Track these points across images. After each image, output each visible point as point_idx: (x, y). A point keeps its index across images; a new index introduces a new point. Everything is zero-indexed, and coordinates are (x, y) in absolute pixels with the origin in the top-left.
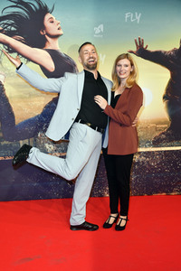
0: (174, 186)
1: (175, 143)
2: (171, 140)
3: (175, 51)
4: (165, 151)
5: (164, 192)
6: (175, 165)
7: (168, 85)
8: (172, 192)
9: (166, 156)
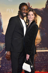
0: (43, 68)
1: (43, 48)
2: (41, 47)
3: (43, 9)
4: (39, 52)
5: (38, 70)
6: (43, 58)
7: (40, 23)
8: (42, 70)
9: (39, 54)
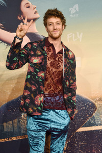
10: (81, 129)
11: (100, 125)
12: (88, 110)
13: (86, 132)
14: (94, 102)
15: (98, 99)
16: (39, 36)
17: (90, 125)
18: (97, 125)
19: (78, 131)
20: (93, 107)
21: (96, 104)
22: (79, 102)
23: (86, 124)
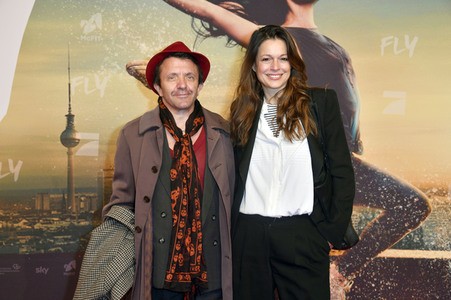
10: (389, 253)
11: (434, 248)
12: (408, 212)
13: (399, 260)
14: (425, 195)
15: (435, 190)
16: (318, 36)
17: (410, 246)
18: (427, 249)
19: (380, 255)
20: (423, 207)
21: (430, 201)
22: (392, 192)
23: (401, 242)
